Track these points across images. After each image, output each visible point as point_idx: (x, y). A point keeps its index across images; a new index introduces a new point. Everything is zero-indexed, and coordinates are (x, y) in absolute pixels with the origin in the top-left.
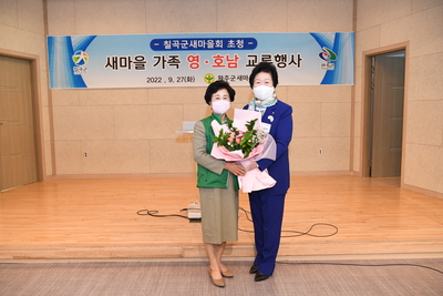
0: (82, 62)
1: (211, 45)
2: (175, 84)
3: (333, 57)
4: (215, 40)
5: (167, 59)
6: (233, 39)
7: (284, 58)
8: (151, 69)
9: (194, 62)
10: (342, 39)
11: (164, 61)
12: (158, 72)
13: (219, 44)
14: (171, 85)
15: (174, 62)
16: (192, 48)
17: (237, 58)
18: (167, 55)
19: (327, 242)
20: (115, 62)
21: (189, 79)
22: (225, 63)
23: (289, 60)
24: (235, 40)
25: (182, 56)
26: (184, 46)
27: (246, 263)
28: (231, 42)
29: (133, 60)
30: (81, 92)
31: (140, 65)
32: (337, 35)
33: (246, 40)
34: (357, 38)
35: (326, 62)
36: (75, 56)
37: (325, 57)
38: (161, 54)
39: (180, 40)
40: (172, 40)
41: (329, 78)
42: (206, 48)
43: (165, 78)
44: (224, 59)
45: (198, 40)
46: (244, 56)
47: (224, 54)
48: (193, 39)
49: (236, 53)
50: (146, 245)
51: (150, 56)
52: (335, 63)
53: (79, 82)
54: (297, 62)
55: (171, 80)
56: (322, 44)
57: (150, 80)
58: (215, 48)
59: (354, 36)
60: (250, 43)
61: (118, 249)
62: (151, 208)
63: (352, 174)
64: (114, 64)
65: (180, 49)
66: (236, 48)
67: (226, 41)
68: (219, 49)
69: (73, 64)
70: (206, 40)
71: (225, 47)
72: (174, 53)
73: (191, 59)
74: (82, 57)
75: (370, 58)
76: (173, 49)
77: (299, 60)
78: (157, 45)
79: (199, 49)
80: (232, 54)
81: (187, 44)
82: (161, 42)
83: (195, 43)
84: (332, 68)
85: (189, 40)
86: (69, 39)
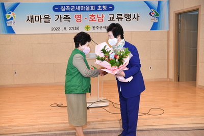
0: (12, 18)
1: (88, 9)
2: (68, 31)
3: (157, 15)
4: (90, 5)
5: (63, 17)
6: (101, 5)
7: (130, 16)
8: (54, 23)
9: (79, 18)
10: (162, 4)
11: (61, 18)
12: (57, 24)
13: (93, 8)
14: (66, 32)
15: (67, 18)
16: (77, 11)
17: (103, 16)
18: (63, 14)
19: (159, 118)
20: (32, 18)
21: (76, 28)
22: (96, 19)
23: (132, 17)
24: (102, 5)
25: (72, 15)
26: (73, 9)
27: (115, 131)
28: (100, 7)
29: (43, 17)
30: (11, 36)
31: (47, 20)
32: (159, 2)
33: (108, 6)
34: (171, 4)
35: (153, 18)
36: (7, 15)
37: (153, 15)
38: (59, 14)
39: (70, 6)
40: (65, 6)
41: (155, 27)
42: (85, 11)
43: (62, 28)
44: (96, 17)
45: (80, 5)
46: (107, 15)
47: (95, 13)
48: (78, 5)
49: (102, 13)
50: (59, 123)
51: (53, 15)
52: (158, 18)
53: (10, 30)
54: (137, 18)
55: (65, 29)
56: (151, 7)
57: (53, 29)
58: (90, 11)
59: (169, 2)
60: (110, 8)
61: (43, 126)
62: (58, 103)
63: (168, 80)
64: (31, 19)
65: (70, 11)
66: (103, 10)
67: (96, 6)
68: (93, 11)
69: (6, 20)
70: (85, 6)
71: (96, 10)
72: (67, 13)
73: (77, 17)
74: (11, 15)
75: (178, 15)
76: (66, 11)
77: (138, 16)
78: (57, 8)
79: (81, 11)
80: (100, 14)
81: (74, 8)
82: (59, 7)
83: (79, 7)
84: (157, 21)
85: (75, 6)
86: (3, 4)
